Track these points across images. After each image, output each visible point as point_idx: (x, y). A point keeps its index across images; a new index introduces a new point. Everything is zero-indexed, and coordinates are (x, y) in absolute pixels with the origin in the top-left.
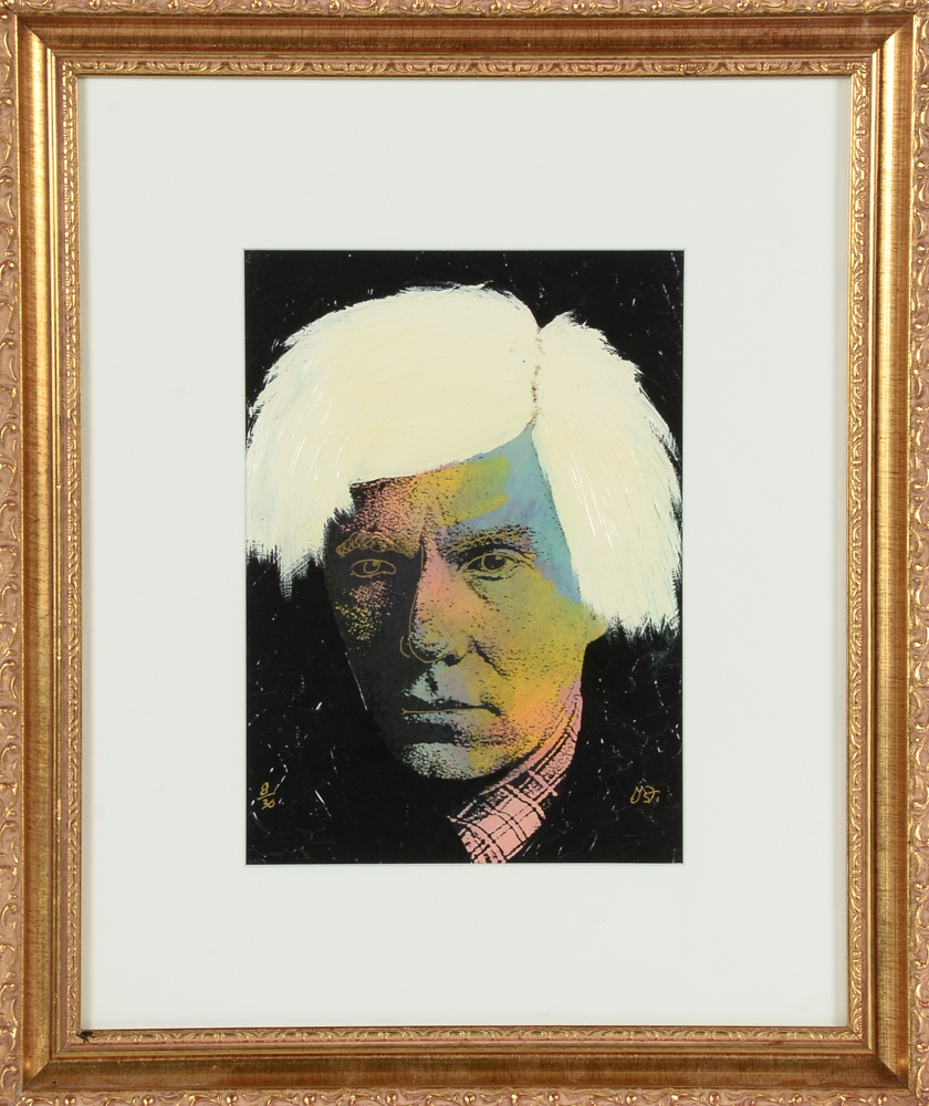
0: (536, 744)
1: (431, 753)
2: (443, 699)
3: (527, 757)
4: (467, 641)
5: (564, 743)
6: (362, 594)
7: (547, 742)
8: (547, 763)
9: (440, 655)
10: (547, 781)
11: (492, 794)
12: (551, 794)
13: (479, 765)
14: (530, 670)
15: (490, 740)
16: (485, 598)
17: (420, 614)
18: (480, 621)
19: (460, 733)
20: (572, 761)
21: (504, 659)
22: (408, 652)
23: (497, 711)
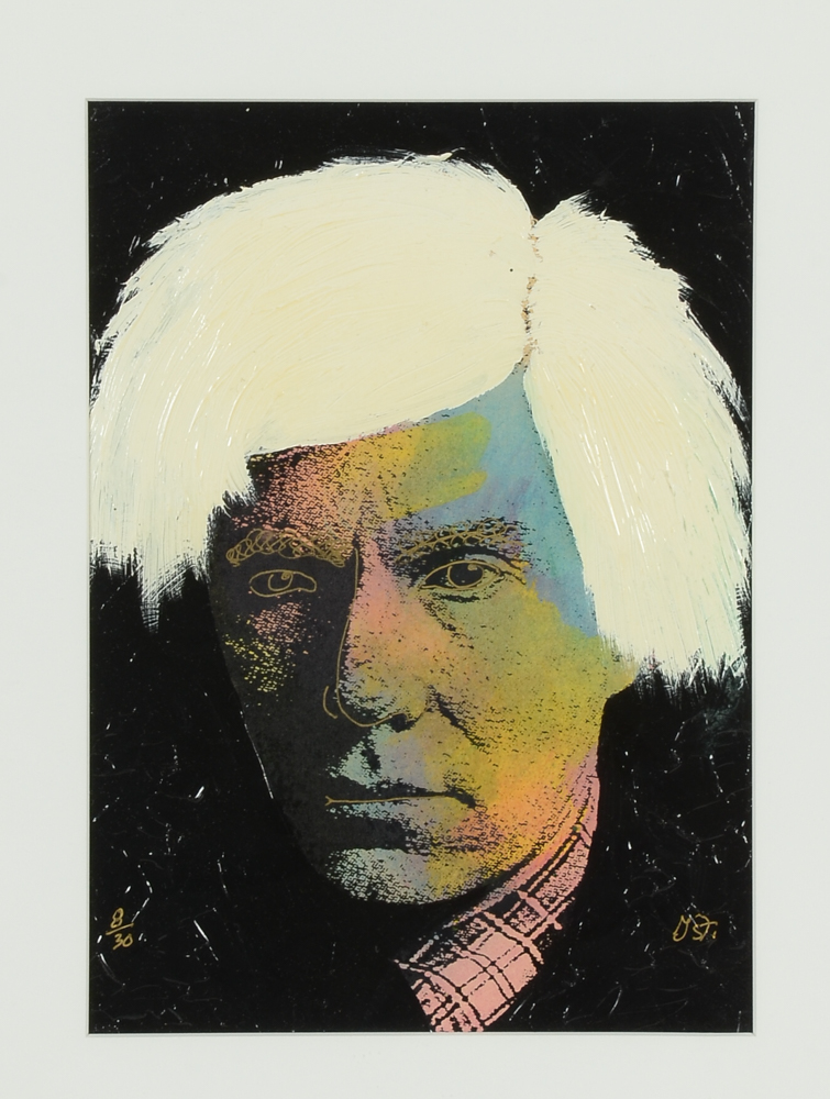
0: (529, 849)
1: (370, 865)
2: (388, 783)
3: (516, 869)
4: (424, 693)
5: (571, 850)
6: (266, 623)
7: (545, 848)
8: (546, 880)
9: (384, 715)
10: (546, 907)
11: (462, 926)
12: (551, 926)
13: (443, 882)
14: (520, 738)
15: (459, 845)
16: (451, 628)
17: (352, 653)
18: (444, 663)
19: (413, 834)
20: (584, 876)
21: (480, 721)
22: (335, 709)
23: (469, 800)
